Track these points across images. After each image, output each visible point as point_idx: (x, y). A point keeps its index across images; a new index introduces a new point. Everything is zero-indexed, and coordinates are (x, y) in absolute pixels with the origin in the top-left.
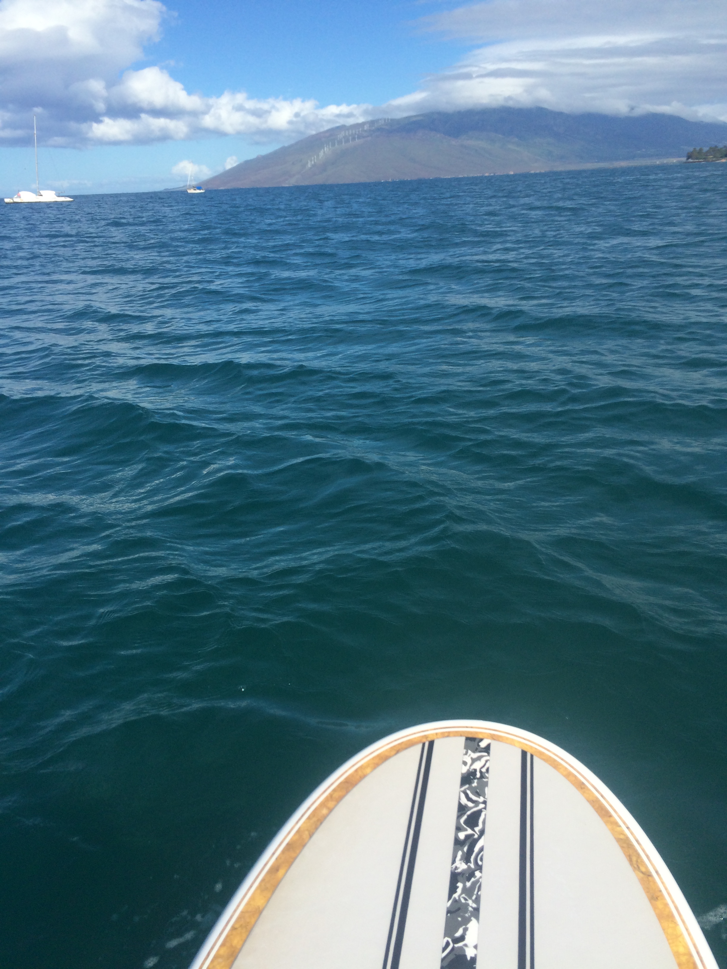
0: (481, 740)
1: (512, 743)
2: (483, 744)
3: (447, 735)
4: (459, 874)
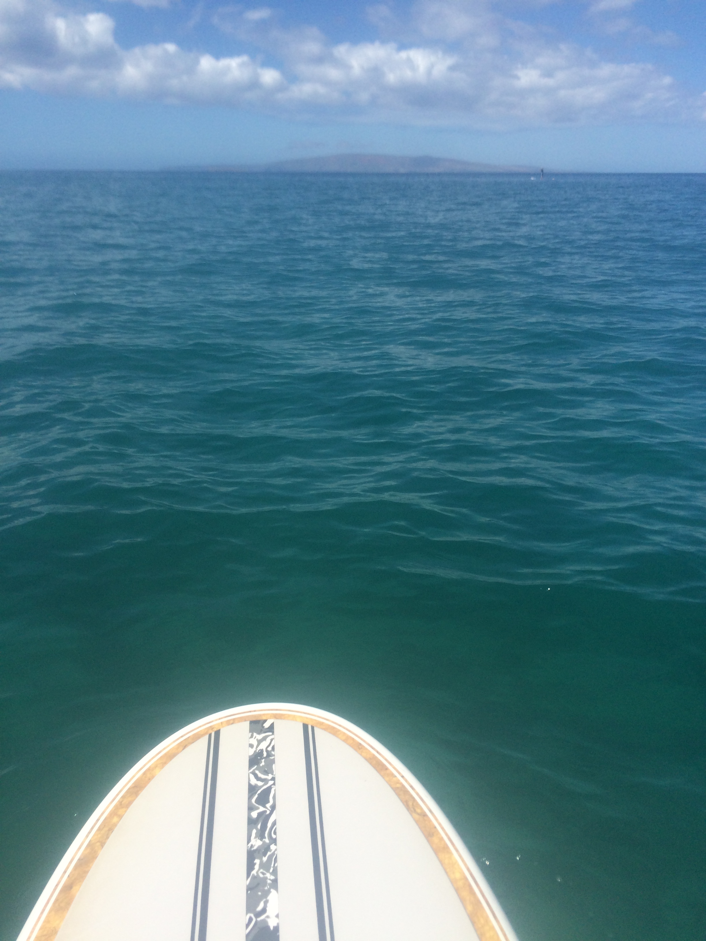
0: (265, 721)
1: (294, 718)
2: (267, 725)
3: (232, 722)
4: (255, 851)
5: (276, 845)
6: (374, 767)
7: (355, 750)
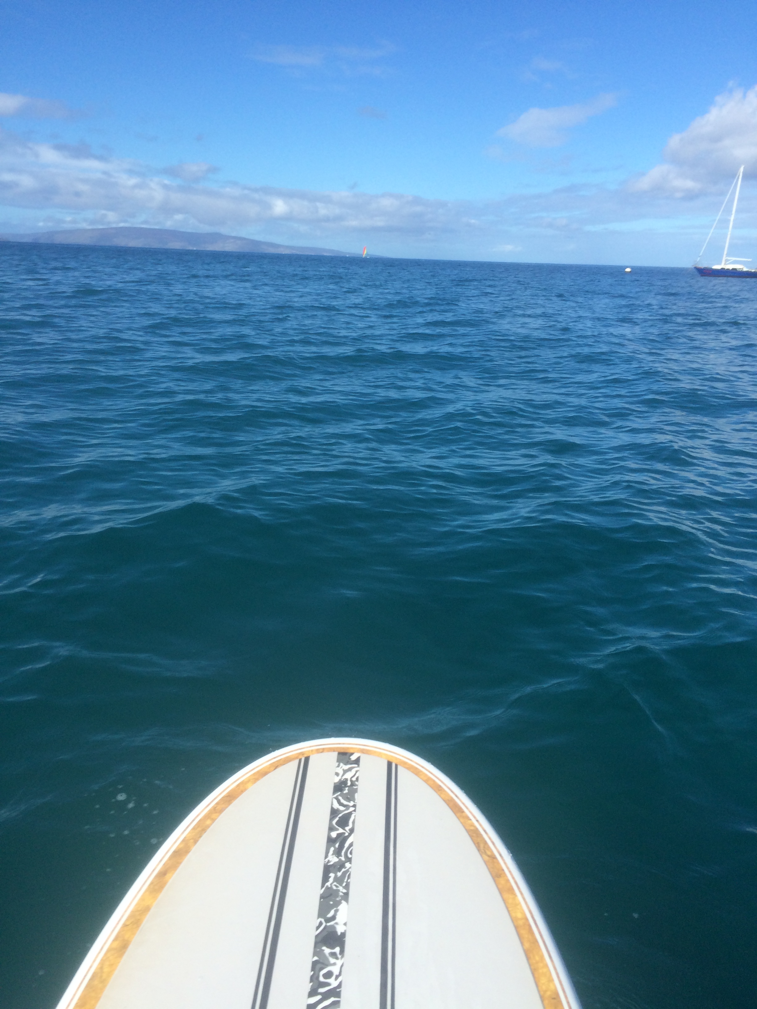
0: (352, 754)
1: (379, 755)
2: (353, 758)
5: (350, 863)
6: (451, 809)
7: (435, 791)
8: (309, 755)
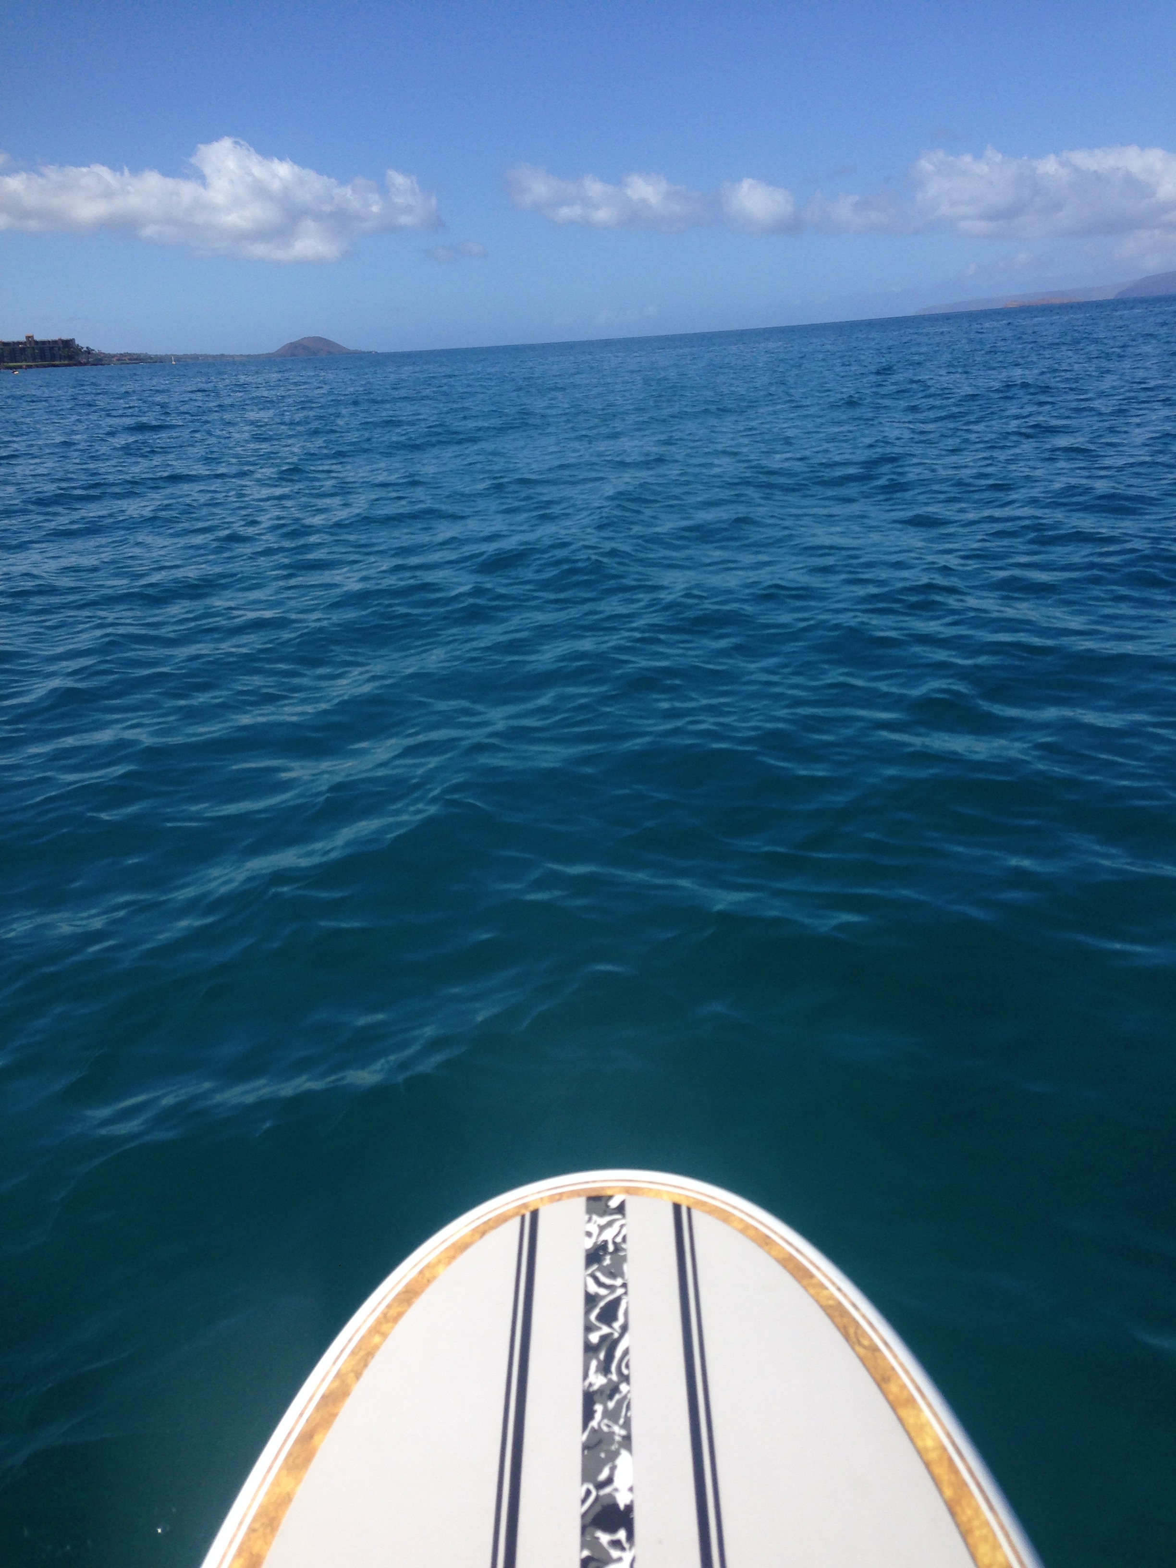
0: (610, 1197)
1: (656, 1195)
2: (614, 1203)
3: (559, 1197)
4: (595, 1392)
5: (628, 1383)
6: (792, 1274)
7: (760, 1246)
8: (536, 1208)
